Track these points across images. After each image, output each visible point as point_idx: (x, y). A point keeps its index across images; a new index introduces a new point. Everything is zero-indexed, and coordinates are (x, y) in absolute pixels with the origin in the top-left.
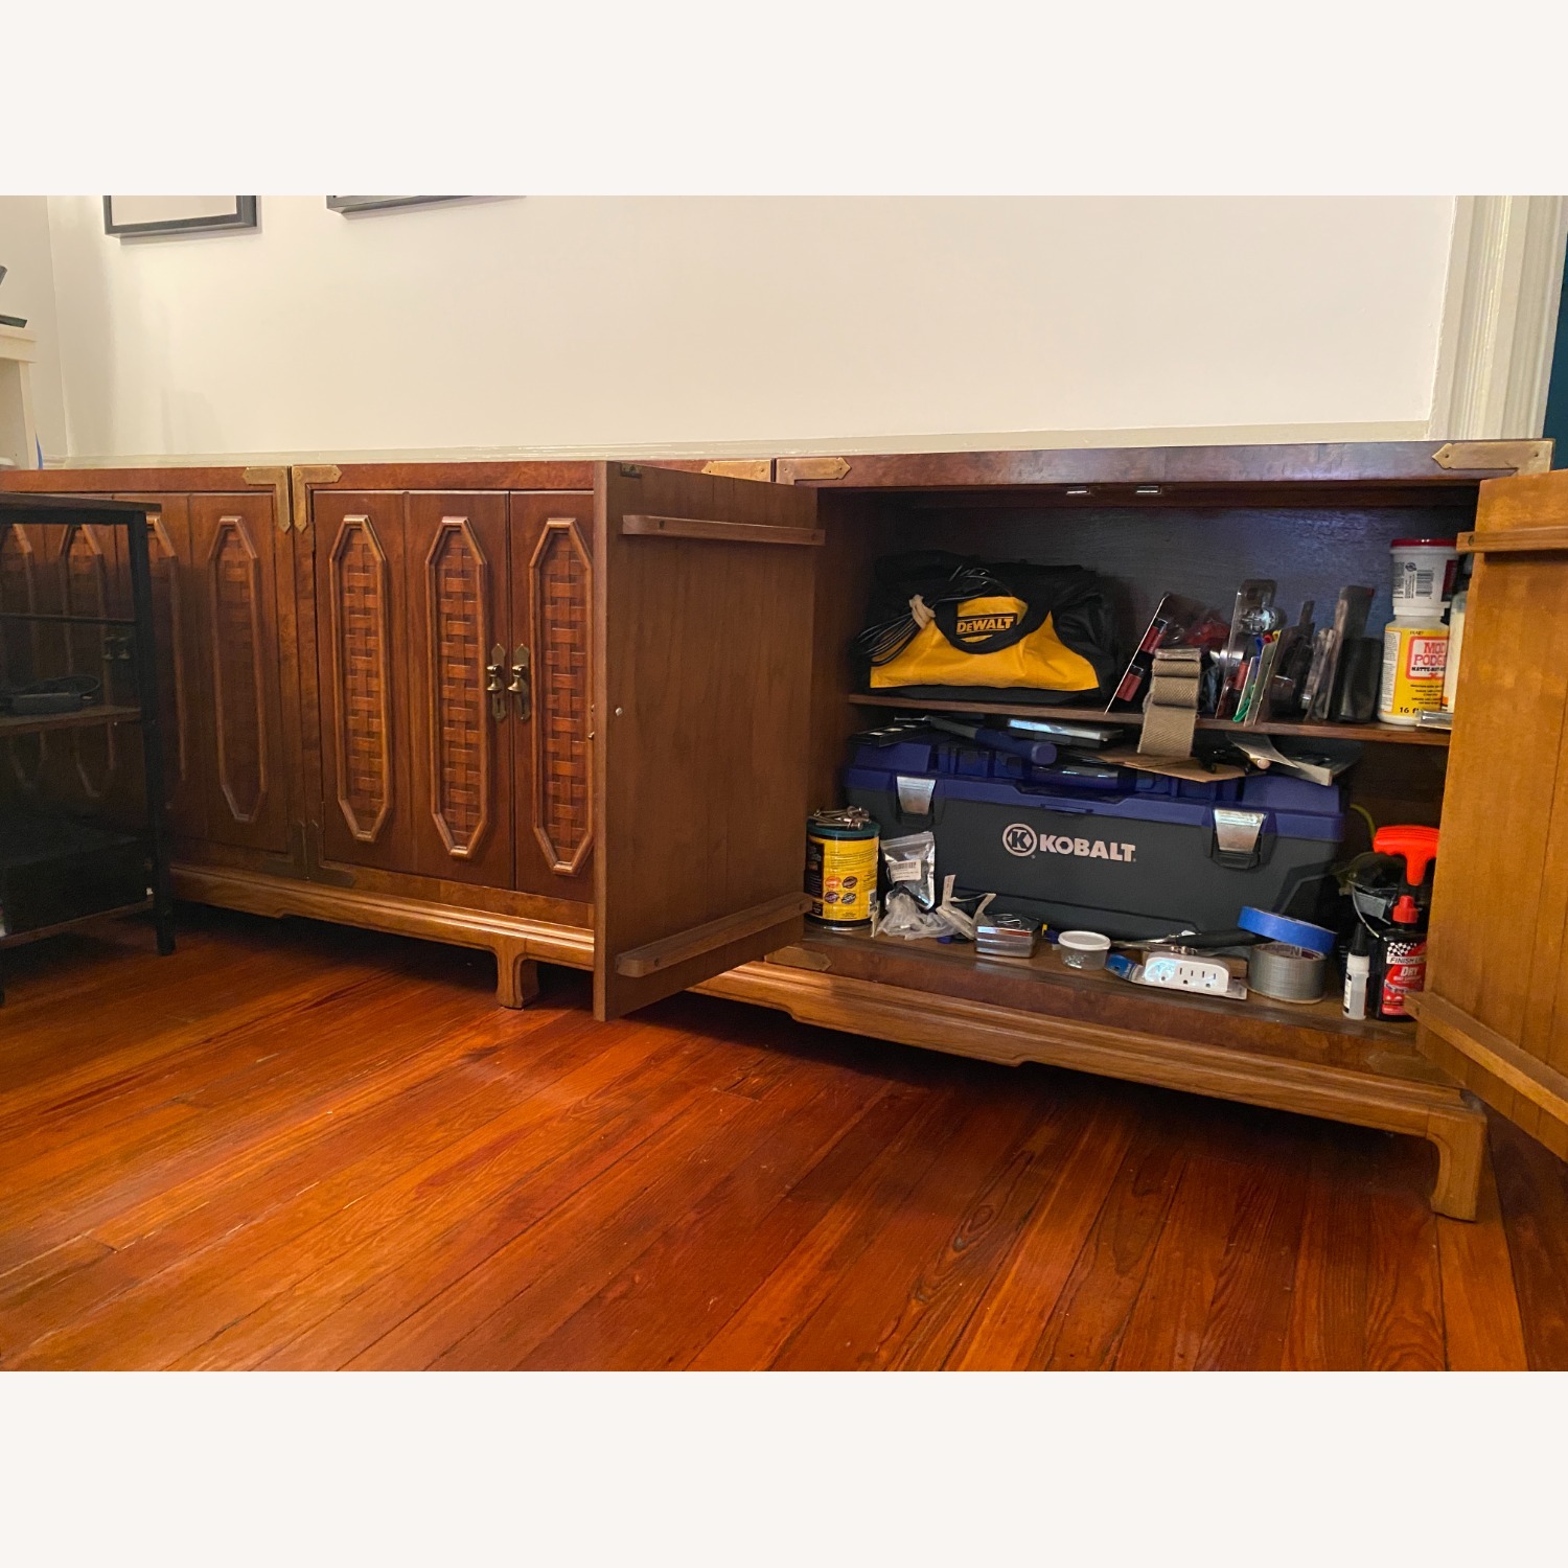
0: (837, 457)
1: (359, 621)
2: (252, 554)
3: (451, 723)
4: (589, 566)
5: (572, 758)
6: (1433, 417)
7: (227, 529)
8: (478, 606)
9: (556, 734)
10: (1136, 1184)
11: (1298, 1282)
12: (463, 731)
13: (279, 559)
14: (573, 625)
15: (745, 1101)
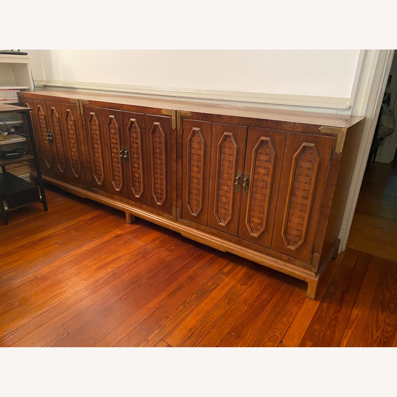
0: (189, 112)
1: (95, 137)
2: (73, 119)
3: (114, 162)
4: (139, 131)
5: (138, 173)
6: (351, 98)
7: (68, 112)
8: (118, 136)
9: (135, 167)
10: (243, 282)
11: (265, 310)
12: (116, 164)
13: (78, 120)
14: (136, 143)
15: (168, 253)
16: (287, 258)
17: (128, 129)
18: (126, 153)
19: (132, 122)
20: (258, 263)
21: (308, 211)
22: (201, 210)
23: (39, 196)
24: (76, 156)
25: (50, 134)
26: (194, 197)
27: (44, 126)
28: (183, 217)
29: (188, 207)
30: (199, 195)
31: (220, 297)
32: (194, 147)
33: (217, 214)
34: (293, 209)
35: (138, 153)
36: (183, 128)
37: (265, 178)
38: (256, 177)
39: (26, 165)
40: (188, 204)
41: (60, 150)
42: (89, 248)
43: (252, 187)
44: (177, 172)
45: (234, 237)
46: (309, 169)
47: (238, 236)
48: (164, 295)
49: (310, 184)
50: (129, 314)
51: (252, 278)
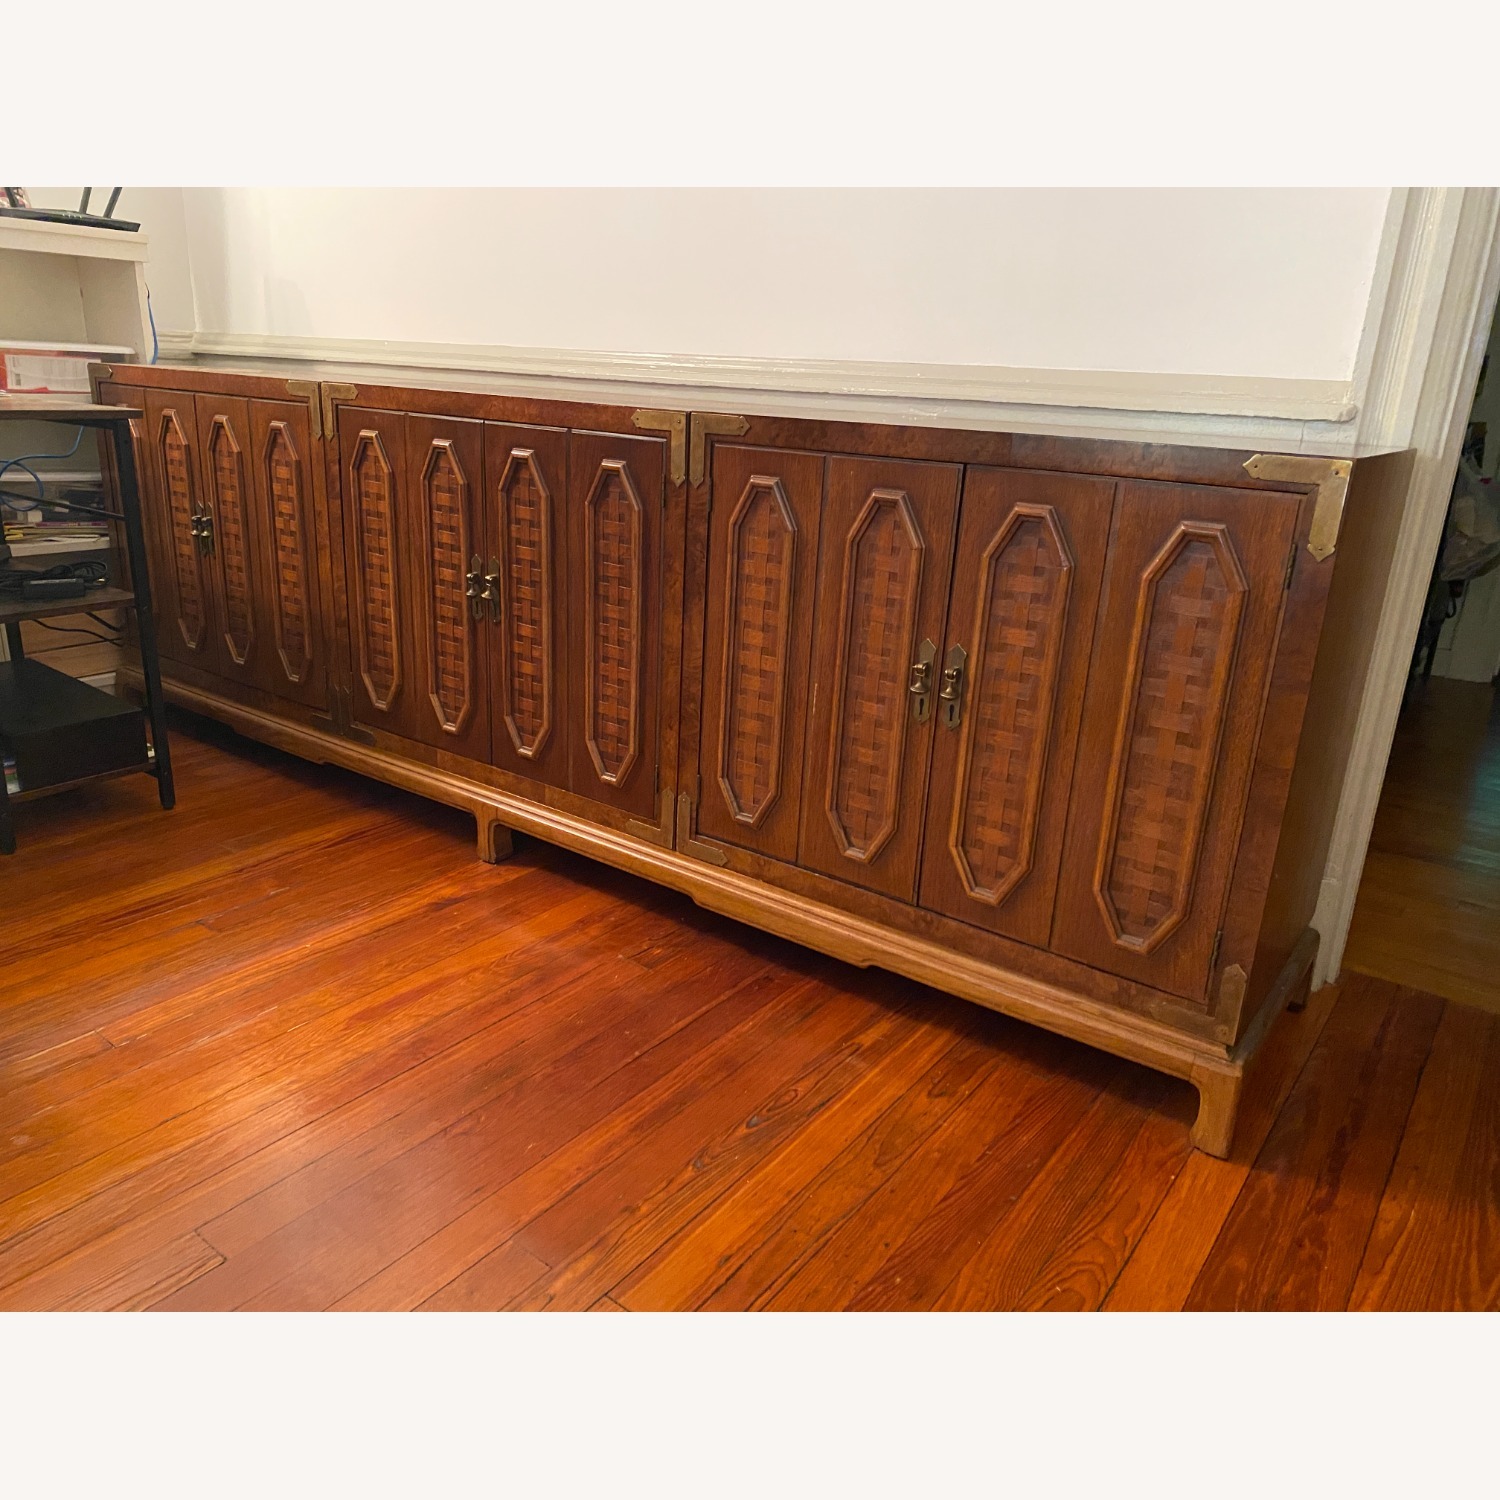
0: (740, 415)
1: (373, 522)
2: (294, 457)
3: (443, 618)
4: (543, 494)
5: (532, 660)
6: (1354, 379)
7: (277, 432)
8: (461, 520)
9: (520, 638)
10: (935, 1085)
11: (1027, 1194)
12: (451, 625)
13: (314, 462)
14: (532, 544)
15: (638, 970)
16: (1115, 988)
17: (500, 487)
18: (488, 581)
19: (518, 463)
20: (997, 1009)
21: (1199, 792)
22: (775, 797)
23: (147, 749)
24: (297, 601)
25: (204, 519)
26: (747, 747)
27: (181, 487)
28: (702, 829)
29: (722, 786)
30: (768, 742)
31: (846, 1140)
32: (751, 550)
33: (834, 812)
34: (1138, 787)
35: (537, 579)
36: (712, 481)
37: (1029, 666)
38: (995, 661)
39: (106, 640)
40: (723, 777)
41: (235, 579)
42: (326, 946)
43: (979, 701)
44: (685, 652)
45: (901, 905)
46: (1202, 623)
47: (920, 902)
48: (619, 1124)
49: (1207, 684)
50: (476, 1191)
51: (974, 1072)
